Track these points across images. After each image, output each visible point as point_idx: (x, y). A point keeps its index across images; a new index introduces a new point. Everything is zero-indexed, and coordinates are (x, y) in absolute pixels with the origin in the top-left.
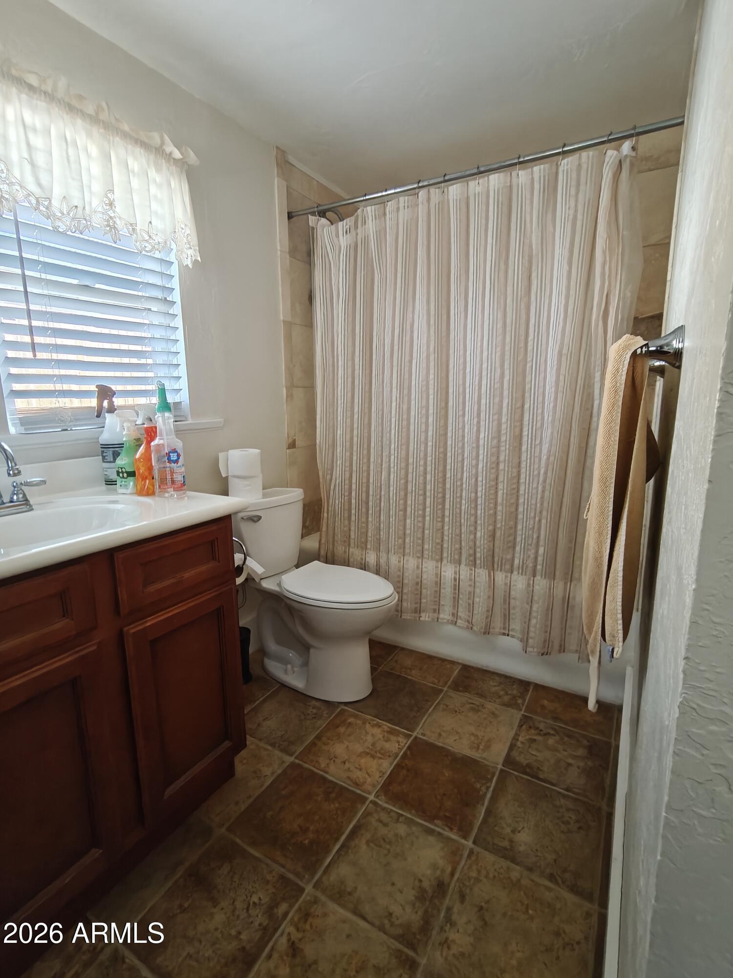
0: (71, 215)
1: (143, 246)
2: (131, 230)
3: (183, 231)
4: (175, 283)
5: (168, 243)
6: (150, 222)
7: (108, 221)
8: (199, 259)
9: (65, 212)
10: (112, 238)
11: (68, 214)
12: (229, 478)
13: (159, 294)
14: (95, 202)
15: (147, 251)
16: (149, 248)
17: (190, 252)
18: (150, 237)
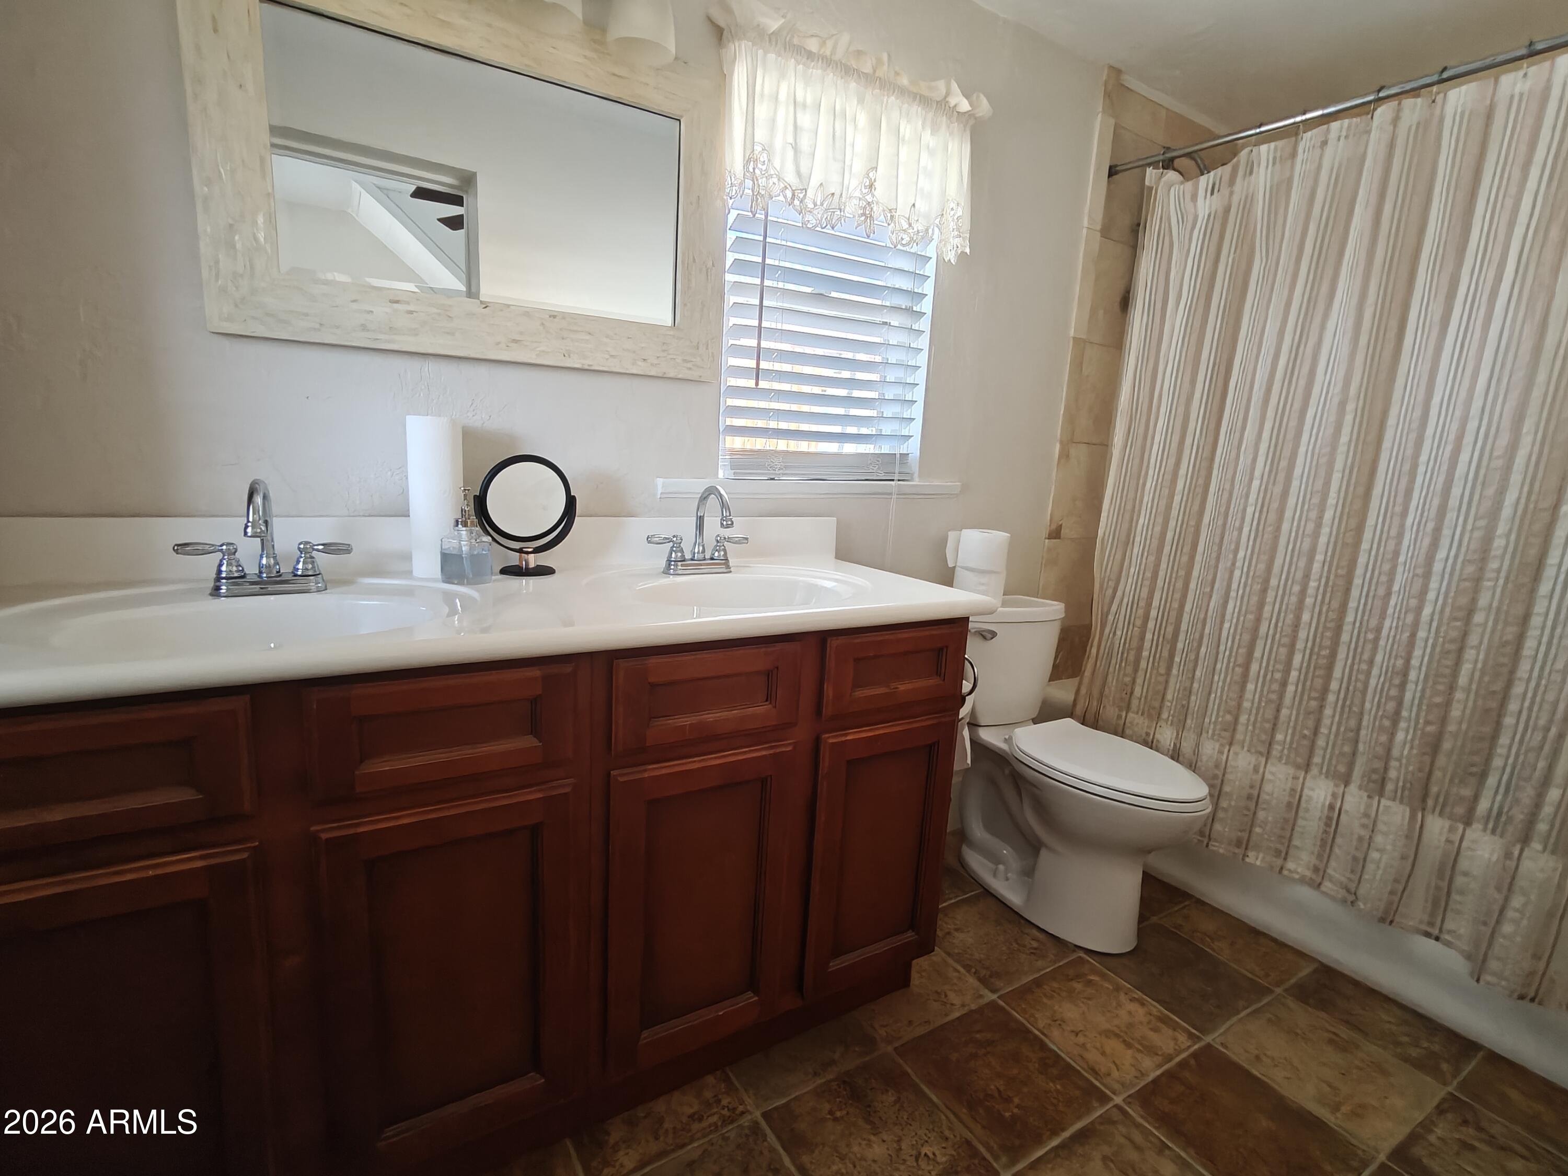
0: (825, 206)
1: (900, 238)
2: (889, 218)
3: (952, 213)
4: (928, 288)
5: (930, 231)
6: (914, 205)
7: (865, 208)
8: (968, 250)
9: (819, 203)
10: (866, 231)
11: (822, 204)
12: (957, 569)
13: (903, 302)
14: (854, 183)
15: (903, 245)
16: (906, 239)
17: (958, 241)
18: (910, 225)
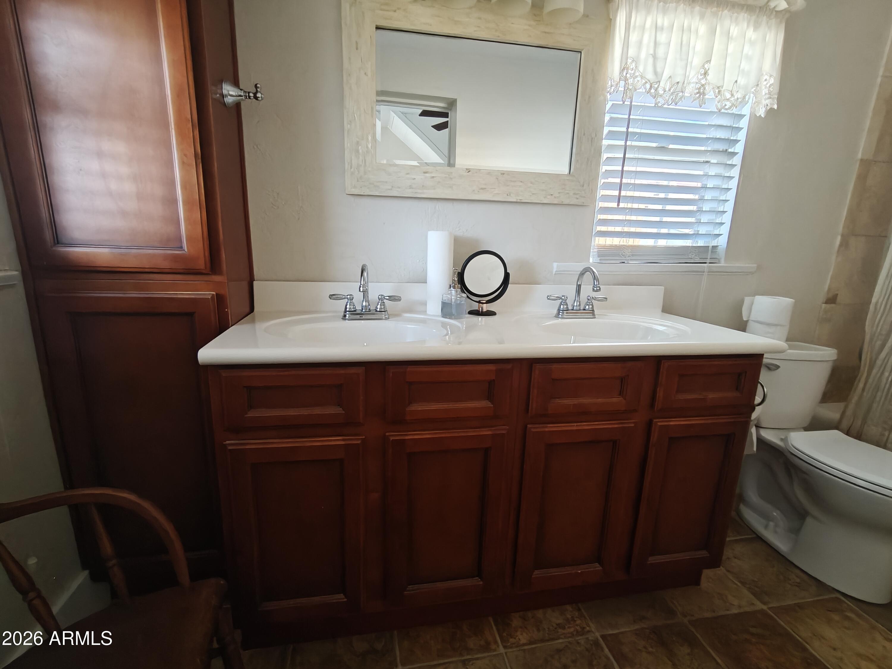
0: (672, 91)
1: (724, 105)
2: (717, 92)
3: (765, 83)
4: (742, 136)
5: (747, 97)
6: (736, 81)
7: (699, 89)
8: (775, 107)
9: (667, 90)
10: (699, 103)
11: (670, 90)
12: (750, 321)
13: (721, 147)
14: (693, 73)
15: (727, 109)
16: (728, 104)
17: (768, 101)
18: (732, 95)
